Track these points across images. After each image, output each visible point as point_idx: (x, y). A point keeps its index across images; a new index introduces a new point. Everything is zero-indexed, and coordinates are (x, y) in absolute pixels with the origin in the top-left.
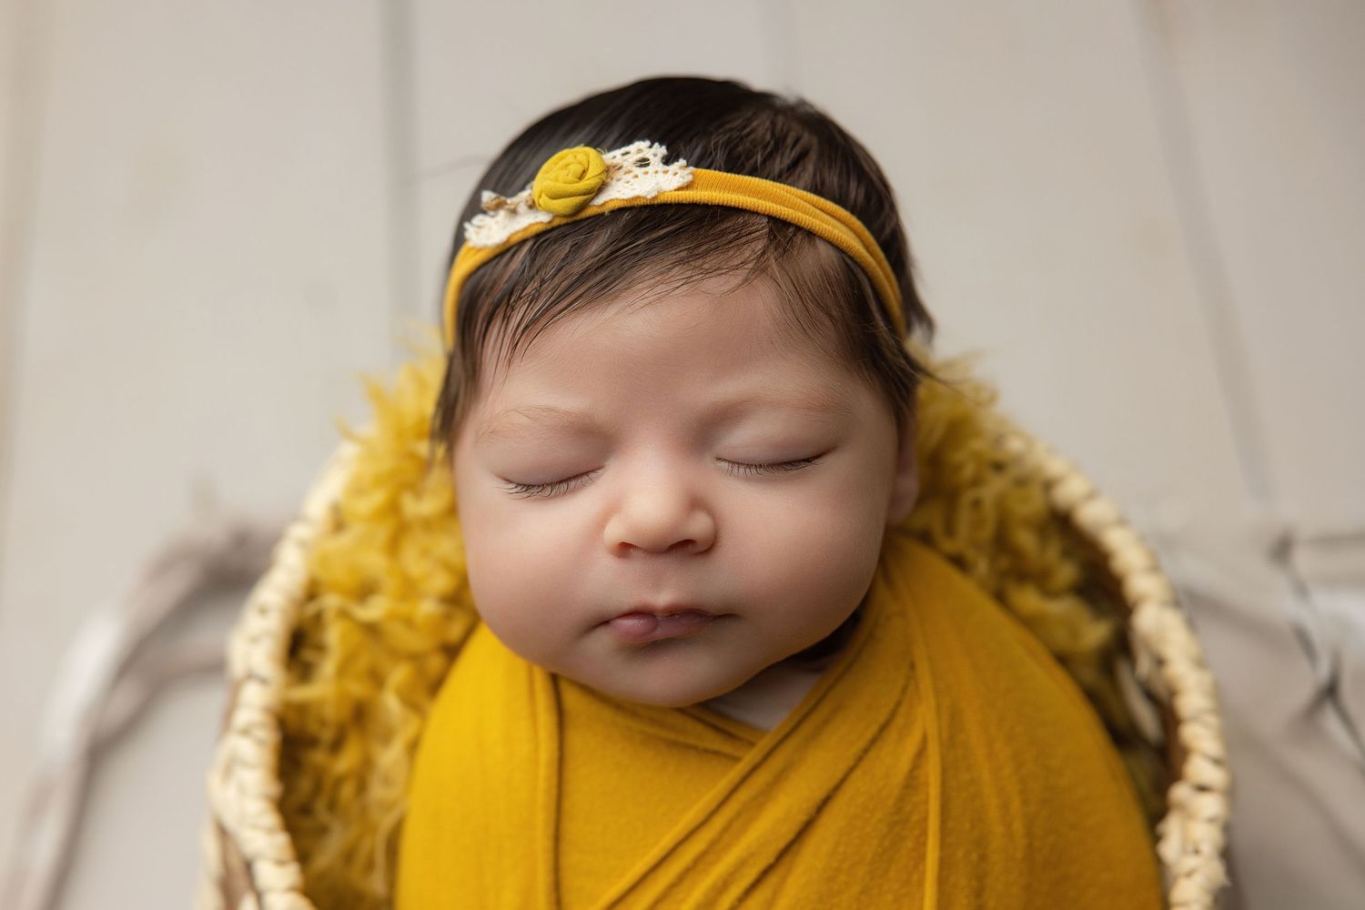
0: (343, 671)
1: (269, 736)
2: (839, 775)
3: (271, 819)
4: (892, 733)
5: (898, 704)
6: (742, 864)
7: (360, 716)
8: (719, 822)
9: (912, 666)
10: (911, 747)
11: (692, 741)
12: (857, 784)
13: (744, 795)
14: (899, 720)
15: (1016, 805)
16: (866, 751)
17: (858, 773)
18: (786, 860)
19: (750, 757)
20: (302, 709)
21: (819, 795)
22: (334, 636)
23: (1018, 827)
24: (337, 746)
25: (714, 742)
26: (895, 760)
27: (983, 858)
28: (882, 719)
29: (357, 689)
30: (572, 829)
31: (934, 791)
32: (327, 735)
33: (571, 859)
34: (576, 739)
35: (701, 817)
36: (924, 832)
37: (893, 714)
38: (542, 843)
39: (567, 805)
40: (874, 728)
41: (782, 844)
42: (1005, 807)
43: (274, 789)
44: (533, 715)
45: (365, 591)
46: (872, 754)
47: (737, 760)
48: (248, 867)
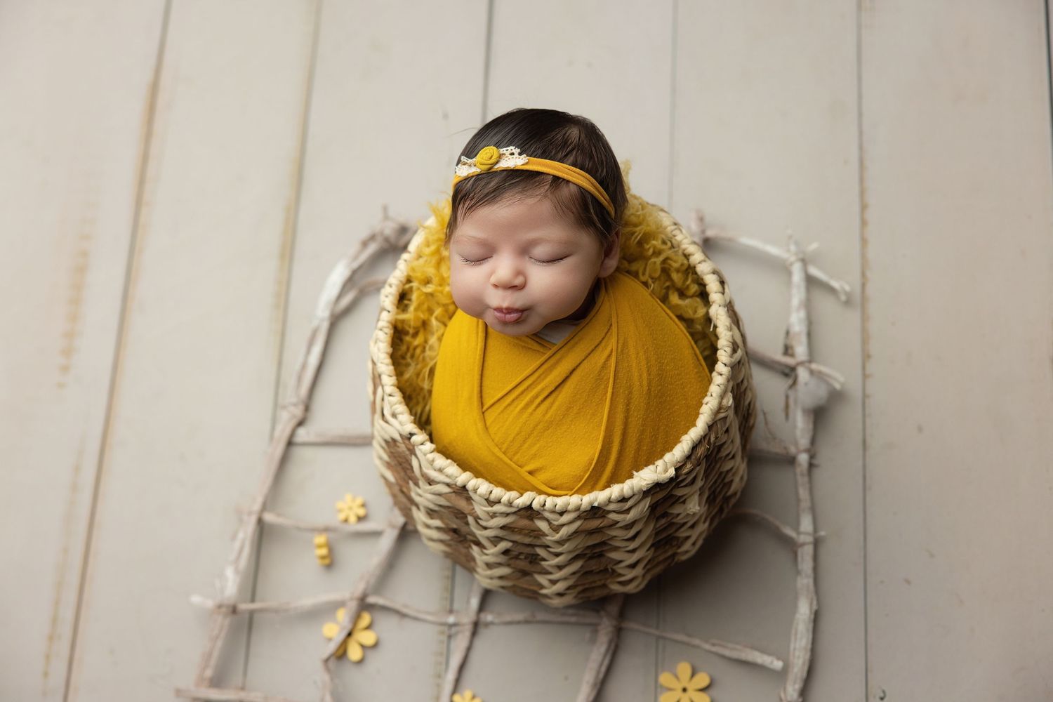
0: (417, 309)
1: (390, 331)
2: (579, 362)
3: (388, 361)
4: (600, 348)
5: (603, 339)
6: (543, 389)
7: (425, 324)
8: (536, 375)
9: (611, 325)
10: (607, 353)
11: (530, 346)
12: (585, 364)
13: (545, 366)
14: (603, 344)
15: (645, 375)
16: (589, 354)
17: (586, 361)
18: (559, 389)
19: (549, 353)
20: (403, 321)
21: (571, 369)
22: (414, 296)
23: (645, 383)
24: (415, 335)
25: (536, 347)
26: (599, 358)
27: (630, 393)
28: (596, 344)
29: (422, 316)
30: (486, 373)
31: (613, 369)
32: (411, 331)
33: (486, 383)
34: (491, 342)
35: (531, 372)
36: (608, 382)
37: (601, 342)
38: (477, 377)
39: (486, 364)
40: (593, 347)
41: (557, 384)
42: (641, 376)
43: (390, 350)
44: (477, 333)
45: (427, 282)
46: (592, 355)
47: (545, 354)
48: (380, 376)
